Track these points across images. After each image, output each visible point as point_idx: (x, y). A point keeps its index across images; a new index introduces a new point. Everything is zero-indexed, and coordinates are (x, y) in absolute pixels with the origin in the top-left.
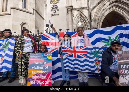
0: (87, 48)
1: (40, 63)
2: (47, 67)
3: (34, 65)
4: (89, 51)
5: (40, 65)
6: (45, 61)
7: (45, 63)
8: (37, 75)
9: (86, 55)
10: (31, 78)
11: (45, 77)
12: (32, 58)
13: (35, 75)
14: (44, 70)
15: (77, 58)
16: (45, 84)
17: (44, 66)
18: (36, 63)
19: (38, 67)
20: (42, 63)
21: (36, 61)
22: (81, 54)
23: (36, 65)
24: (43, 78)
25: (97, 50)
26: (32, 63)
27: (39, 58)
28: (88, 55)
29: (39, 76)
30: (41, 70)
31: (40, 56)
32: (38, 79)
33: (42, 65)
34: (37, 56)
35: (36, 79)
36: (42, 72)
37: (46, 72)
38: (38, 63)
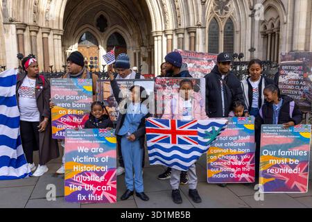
0: (199, 126)
1: (90, 151)
2: (106, 159)
3: (76, 154)
4: (202, 131)
5: (90, 154)
6: (101, 145)
7: (101, 150)
8: (83, 173)
9: (196, 139)
10: (71, 180)
11: (103, 178)
12: (72, 139)
13: (80, 174)
14: (100, 164)
15: (177, 145)
17: (99, 156)
18: (80, 149)
19: (87, 159)
20: (95, 150)
21: (81, 145)
22: (187, 136)
23: (82, 154)
24: (98, 180)
26: (74, 150)
27: (86, 139)
28: (200, 138)
29: (90, 175)
30: (92, 164)
31: (89, 135)
32: (87, 182)
33: (96, 153)
34: (83, 134)
35: (83, 181)
36: (96, 168)
37: (105, 169)
38: (86, 150)
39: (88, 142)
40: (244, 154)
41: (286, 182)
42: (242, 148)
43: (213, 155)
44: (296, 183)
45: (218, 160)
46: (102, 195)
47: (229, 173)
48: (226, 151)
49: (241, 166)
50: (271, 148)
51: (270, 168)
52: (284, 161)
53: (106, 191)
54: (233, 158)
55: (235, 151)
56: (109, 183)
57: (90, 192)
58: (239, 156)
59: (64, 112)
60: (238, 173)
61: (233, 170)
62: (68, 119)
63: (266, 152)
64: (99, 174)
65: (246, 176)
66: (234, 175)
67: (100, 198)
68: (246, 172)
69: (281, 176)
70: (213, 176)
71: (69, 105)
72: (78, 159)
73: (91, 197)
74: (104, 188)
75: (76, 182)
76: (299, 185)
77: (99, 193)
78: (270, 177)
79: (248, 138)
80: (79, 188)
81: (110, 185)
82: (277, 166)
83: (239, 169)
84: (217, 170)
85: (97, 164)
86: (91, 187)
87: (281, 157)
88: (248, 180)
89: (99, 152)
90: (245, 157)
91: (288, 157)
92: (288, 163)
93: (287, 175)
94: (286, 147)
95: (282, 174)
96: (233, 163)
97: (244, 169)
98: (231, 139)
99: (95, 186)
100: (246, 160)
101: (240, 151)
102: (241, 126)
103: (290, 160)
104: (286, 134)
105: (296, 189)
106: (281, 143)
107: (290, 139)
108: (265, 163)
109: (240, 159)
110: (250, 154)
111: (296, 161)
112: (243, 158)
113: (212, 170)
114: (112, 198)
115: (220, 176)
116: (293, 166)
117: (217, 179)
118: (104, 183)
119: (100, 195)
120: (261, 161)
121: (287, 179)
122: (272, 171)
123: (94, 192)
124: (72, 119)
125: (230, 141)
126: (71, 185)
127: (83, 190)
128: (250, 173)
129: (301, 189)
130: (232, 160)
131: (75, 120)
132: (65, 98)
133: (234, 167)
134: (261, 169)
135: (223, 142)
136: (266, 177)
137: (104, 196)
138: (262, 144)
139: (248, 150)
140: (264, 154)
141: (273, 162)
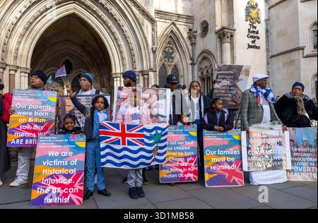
0: (145, 129)
1: (60, 155)
2: (74, 162)
3: (46, 158)
5: (60, 158)
6: (71, 150)
7: (71, 154)
8: (52, 176)
9: (143, 141)
10: (39, 184)
11: (70, 180)
12: (44, 143)
13: (48, 177)
14: (69, 167)
15: (126, 146)
16: (69, 193)
17: (68, 159)
18: (51, 153)
19: (56, 162)
20: (65, 154)
21: (52, 149)
22: (135, 138)
23: (52, 158)
24: (65, 183)
25: (159, 132)
26: (45, 153)
27: (57, 143)
28: (146, 140)
29: (58, 178)
30: (61, 167)
31: (60, 141)
32: (56, 185)
33: (65, 157)
34: (55, 139)
35: (51, 184)
36: (65, 171)
37: (73, 171)
38: (57, 154)
39: (59, 146)
41: (227, 177)
42: (187, 151)
44: (234, 178)
45: (169, 162)
46: (68, 197)
47: (177, 173)
48: (174, 154)
49: (187, 167)
50: (212, 148)
51: (213, 165)
52: (223, 159)
53: (73, 193)
54: (181, 160)
55: (182, 153)
56: (76, 185)
57: (57, 194)
58: (185, 158)
59: (24, 120)
60: (185, 173)
61: (181, 170)
62: (28, 127)
63: (208, 152)
64: (67, 176)
65: (191, 175)
66: (182, 175)
67: (67, 200)
68: (191, 172)
69: (222, 172)
70: (165, 176)
71: (30, 113)
72: (49, 163)
73: (57, 199)
74: (71, 190)
75: (44, 185)
76: (236, 179)
77: (65, 195)
78: (213, 173)
79: (192, 142)
80: (47, 191)
81: (78, 187)
82: (218, 163)
83: (185, 170)
84: (167, 171)
85: (66, 167)
86: (59, 190)
87: (220, 156)
88: (193, 179)
89: (68, 156)
90: (190, 159)
91: (226, 156)
92: (226, 161)
93: (226, 171)
94: (224, 148)
95: (222, 170)
96: (181, 165)
97: (189, 169)
98: (179, 143)
99: (63, 189)
100: (191, 162)
101: (186, 154)
102: (187, 133)
103: (228, 158)
104: (223, 137)
105: (234, 183)
106: (220, 144)
107: (226, 141)
108: (209, 161)
109: (186, 161)
110: (194, 156)
111: (233, 159)
112: (189, 159)
113: (164, 171)
114: (78, 200)
115: (170, 176)
116: (230, 163)
117: (167, 179)
118: (71, 185)
119: (67, 197)
120: (205, 160)
121: (227, 175)
122: (214, 168)
123: (61, 195)
124: (33, 126)
125: (179, 146)
126: (38, 188)
127: (50, 192)
128: (194, 172)
129: (239, 183)
130: (180, 162)
131: (36, 127)
132: (27, 107)
133: (182, 167)
134: (206, 167)
135: (173, 146)
136: (210, 173)
137: (70, 198)
138: (205, 145)
139: (193, 153)
140: (207, 153)
141: (215, 160)
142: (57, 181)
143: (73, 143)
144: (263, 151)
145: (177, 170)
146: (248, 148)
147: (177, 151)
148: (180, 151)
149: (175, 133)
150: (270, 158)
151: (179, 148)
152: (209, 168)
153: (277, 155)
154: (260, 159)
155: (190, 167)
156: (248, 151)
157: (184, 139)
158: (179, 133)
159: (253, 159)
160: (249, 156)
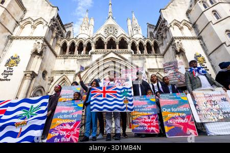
2: (76, 115)
3: (60, 114)
5: (68, 113)
6: (75, 109)
8: (61, 125)
10: (53, 129)
11: (72, 126)
14: (73, 118)
16: (70, 135)
17: (73, 114)
18: (63, 111)
19: (65, 116)
20: (71, 111)
21: (65, 109)
23: (63, 114)
24: (69, 128)
26: (60, 111)
27: (68, 106)
30: (68, 119)
32: (63, 130)
33: (71, 113)
35: (61, 130)
36: (69, 121)
37: (74, 121)
38: (66, 111)
39: (68, 107)
40: (151, 115)
41: (182, 129)
42: (150, 111)
43: (134, 115)
44: (188, 129)
45: (137, 119)
47: (143, 126)
48: (141, 113)
49: (150, 122)
50: (167, 107)
51: (170, 120)
52: (177, 115)
53: (73, 135)
54: (145, 117)
55: (146, 113)
56: (75, 130)
57: (63, 136)
58: (149, 116)
60: (149, 127)
61: (146, 125)
63: (164, 110)
64: (71, 124)
65: (154, 129)
66: (147, 128)
67: (68, 140)
68: (153, 126)
69: (178, 125)
70: (135, 128)
72: (61, 117)
73: (63, 139)
74: (72, 133)
75: (56, 130)
77: (68, 136)
78: (171, 126)
79: (153, 105)
80: (57, 134)
82: (173, 118)
83: (149, 124)
84: (136, 125)
85: (71, 119)
86: (64, 133)
87: (174, 112)
88: (155, 131)
89: (73, 112)
90: (152, 117)
91: (179, 112)
92: (179, 116)
93: (181, 124)
94: (176, 106)
95: (178, 123)
96: (146, 121)
97: (152, 124)
98: (144, 106)
99: (67, 132)
100: (153, 119)
101: (149, 113)
102: (149, 100)
103: (180, 114)
104: (174, 98)
106: (172, 104)
107: (176, 101)
108: (166, 116)
109: (149, 118)
110: (155, 115)
111: (184, 115)
114: (76, 139)
115: (138, 128)
116: (183, 118)
117: (137, 130)
118: (72, 130)
119: (69, 138)
120: (163, 116)
121: (182, 127)
122: (171, 122)
123: (65, 136)
125: (143, 108)
126: (52, 132)
127: (59, 135)
128: (156, 127)
130: (145, 119)
133: (147, 123)
134: (164, 121)
135: (140, 108)
136: (169, 126)
137: (71, 138)
138: (162, 105)
139: (153, 113)
141: (170, 115)
142: (64, 127)
143: (76, 105)
144: (209, 106)
145: (143, 124)
146: (196, 105)
147: (143, 111)
148: (145, 111)
149: (140, 100)
150: (219, 111)
151: (144, 110)
152: (167, 122)
153: (225, 108)
154: (209, 113)
155: (152, 122)
156: (195, 107)
157: (146, 104)
158: (143, 100)
159: (203, 112)
160: (198, 110)
